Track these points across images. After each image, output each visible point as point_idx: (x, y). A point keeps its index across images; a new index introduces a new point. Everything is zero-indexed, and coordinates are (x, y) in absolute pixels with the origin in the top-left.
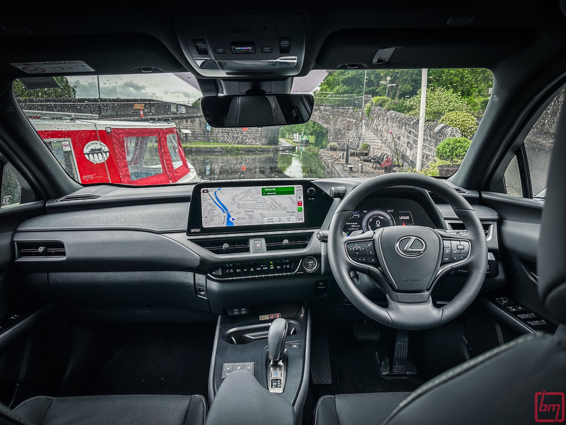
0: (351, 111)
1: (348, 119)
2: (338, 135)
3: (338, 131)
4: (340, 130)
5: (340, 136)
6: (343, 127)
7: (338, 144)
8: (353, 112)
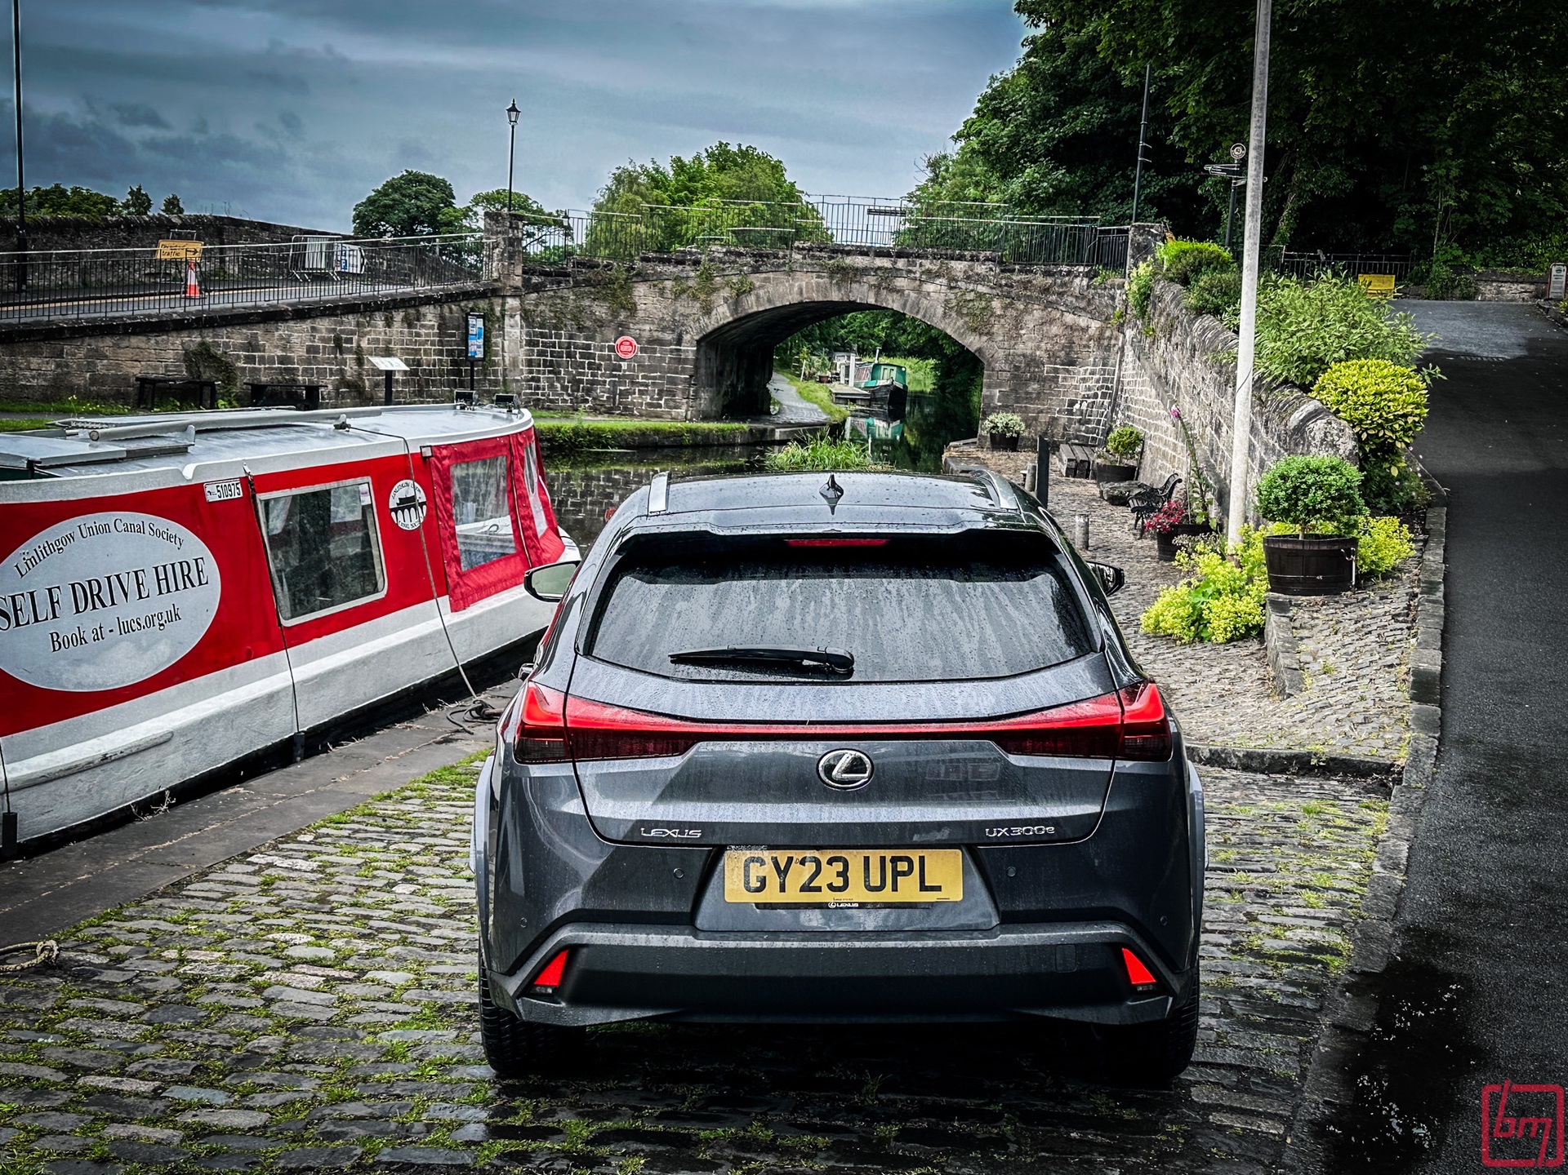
0: (1079, 283)
1: (1069, 318)
2: (1026, 383)
3: (1028, 365)
4: (1032, 361)
5: (1034, 387)
6: (1046, 351)
7: (1024, 420)
8: (1088, 286)
